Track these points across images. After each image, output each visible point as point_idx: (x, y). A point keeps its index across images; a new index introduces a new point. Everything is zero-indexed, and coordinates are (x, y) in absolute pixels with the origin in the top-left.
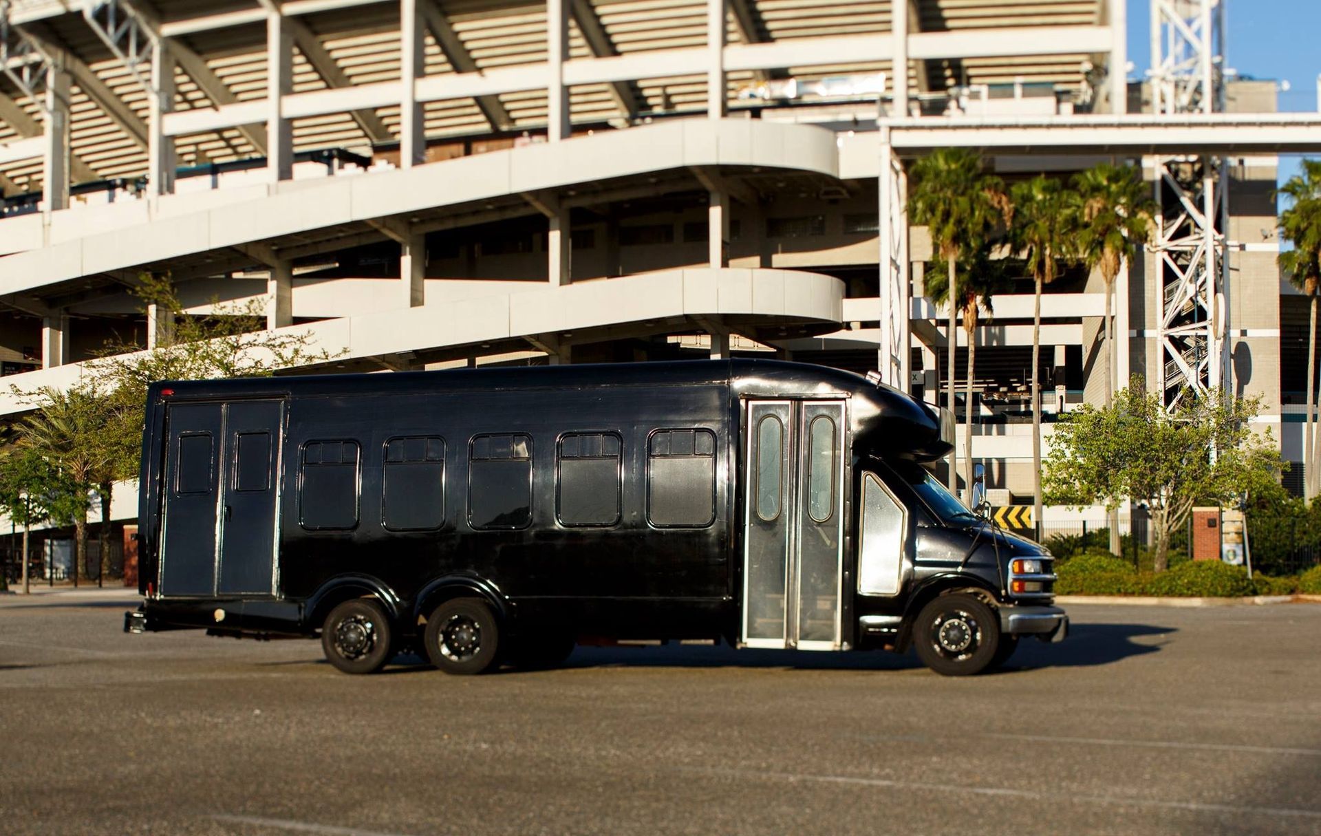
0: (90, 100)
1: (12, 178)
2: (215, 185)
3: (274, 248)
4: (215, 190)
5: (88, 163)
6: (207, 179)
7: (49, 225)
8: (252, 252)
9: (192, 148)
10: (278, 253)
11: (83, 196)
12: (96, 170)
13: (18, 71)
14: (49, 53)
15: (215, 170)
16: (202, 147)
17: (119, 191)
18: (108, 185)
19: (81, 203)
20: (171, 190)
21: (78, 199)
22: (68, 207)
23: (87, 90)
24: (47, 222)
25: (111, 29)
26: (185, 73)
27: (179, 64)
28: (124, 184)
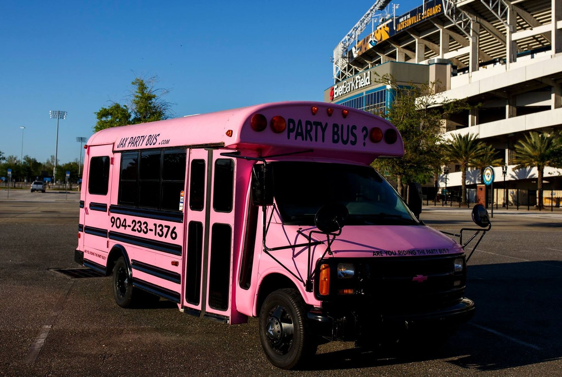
0: (487, 32)
1: (464, 62)
2: (532, 57)
3: (553, 79)
4: (533, 59)
5: (489, 55)
6: (529, 56)
7: (471, 77)
8: (544, 81)
9: (527, 46)
10: (555, 81)
11: (486, 66)
12: (492, 57)
13: (460, 24)
14: (471, 17)
15: (533, 52)
16: (530, 45)
17: (498, 64)
18: (494, 62)
19: (485, 69)
20: (515, 61)
21: (483, 68)
22: (479, 70)
23: (486, 29)
24: (470, 76)
25: (491, 5)
26: (521, 18)
27: (518, 15)
28: (499, 61)
